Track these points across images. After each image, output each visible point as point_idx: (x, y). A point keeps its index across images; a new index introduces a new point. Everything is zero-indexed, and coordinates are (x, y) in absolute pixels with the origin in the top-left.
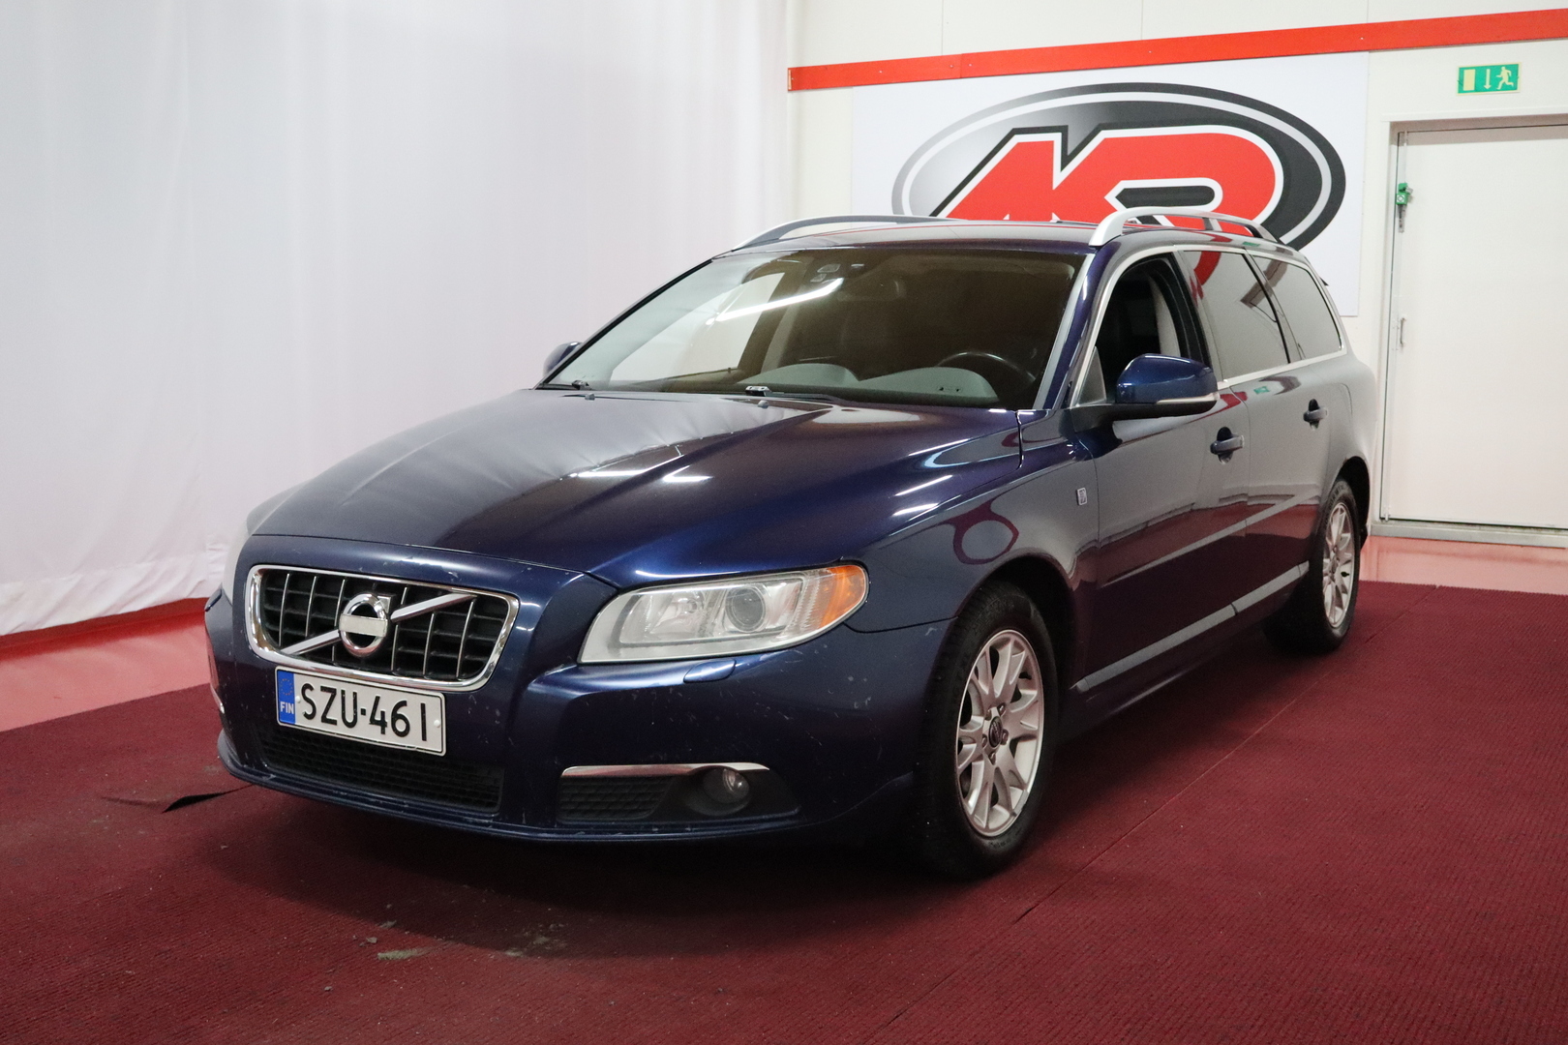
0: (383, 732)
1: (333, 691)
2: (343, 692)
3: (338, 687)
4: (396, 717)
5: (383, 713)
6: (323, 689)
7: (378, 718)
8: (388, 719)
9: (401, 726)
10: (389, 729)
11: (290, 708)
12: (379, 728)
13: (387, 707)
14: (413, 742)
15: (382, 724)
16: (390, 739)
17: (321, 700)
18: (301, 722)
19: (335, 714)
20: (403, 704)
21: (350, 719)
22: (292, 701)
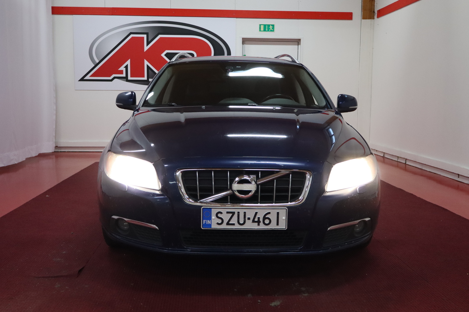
0: (259, 225)
1: (233, 213)
2: (238, 213)
3: (236, 211)
4: (265, 218)
5: (259, 218)
6: (228, 213)
7: (256, 220)
8: (261, 220)
9: (267, 221)
10: (261, 223)
11: (209, 222)
12: (257, 224)
13: (261, 215)
14: (273, 226)
15: (259, 222)
16: (262, 227)
17: (226, 217)
18: (214, 226)
19: (234, 220)
20: (269, 213)
21: (241, 222)
22: (210, 219)
